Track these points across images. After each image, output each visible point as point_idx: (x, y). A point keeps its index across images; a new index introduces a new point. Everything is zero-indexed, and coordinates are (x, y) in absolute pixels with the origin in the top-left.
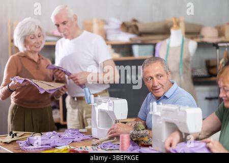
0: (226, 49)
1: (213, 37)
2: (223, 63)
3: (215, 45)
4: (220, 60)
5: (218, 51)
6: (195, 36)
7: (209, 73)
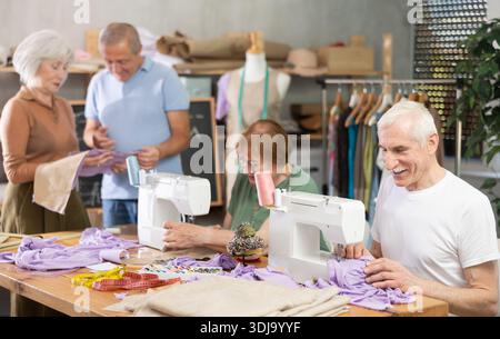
0: (340, 90)
1: (310, 67)
2: (335, 114)
3: (320, 82)
4: (329, 108)
5: (324, 92)
6: (280, 63)
7: (300, 126)
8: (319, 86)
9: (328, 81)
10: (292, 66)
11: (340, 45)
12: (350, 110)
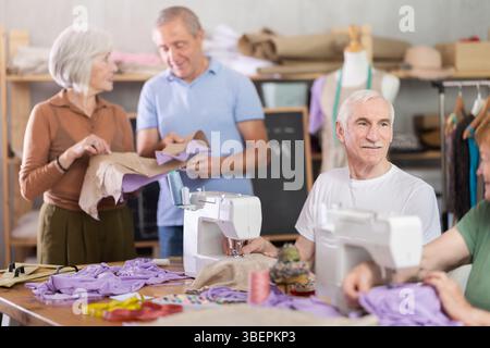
0: (460, 94)
1: (432, 69)
2: (453, 123)
3: (438, 85)
4: (447, 116)
5: (442, 96)
6: (394, 64)
7: (422, 142)
8: (436, 90)
9: (446, 84)
10: (409, 67)
11: (475, 39)
12: (472, 118)
